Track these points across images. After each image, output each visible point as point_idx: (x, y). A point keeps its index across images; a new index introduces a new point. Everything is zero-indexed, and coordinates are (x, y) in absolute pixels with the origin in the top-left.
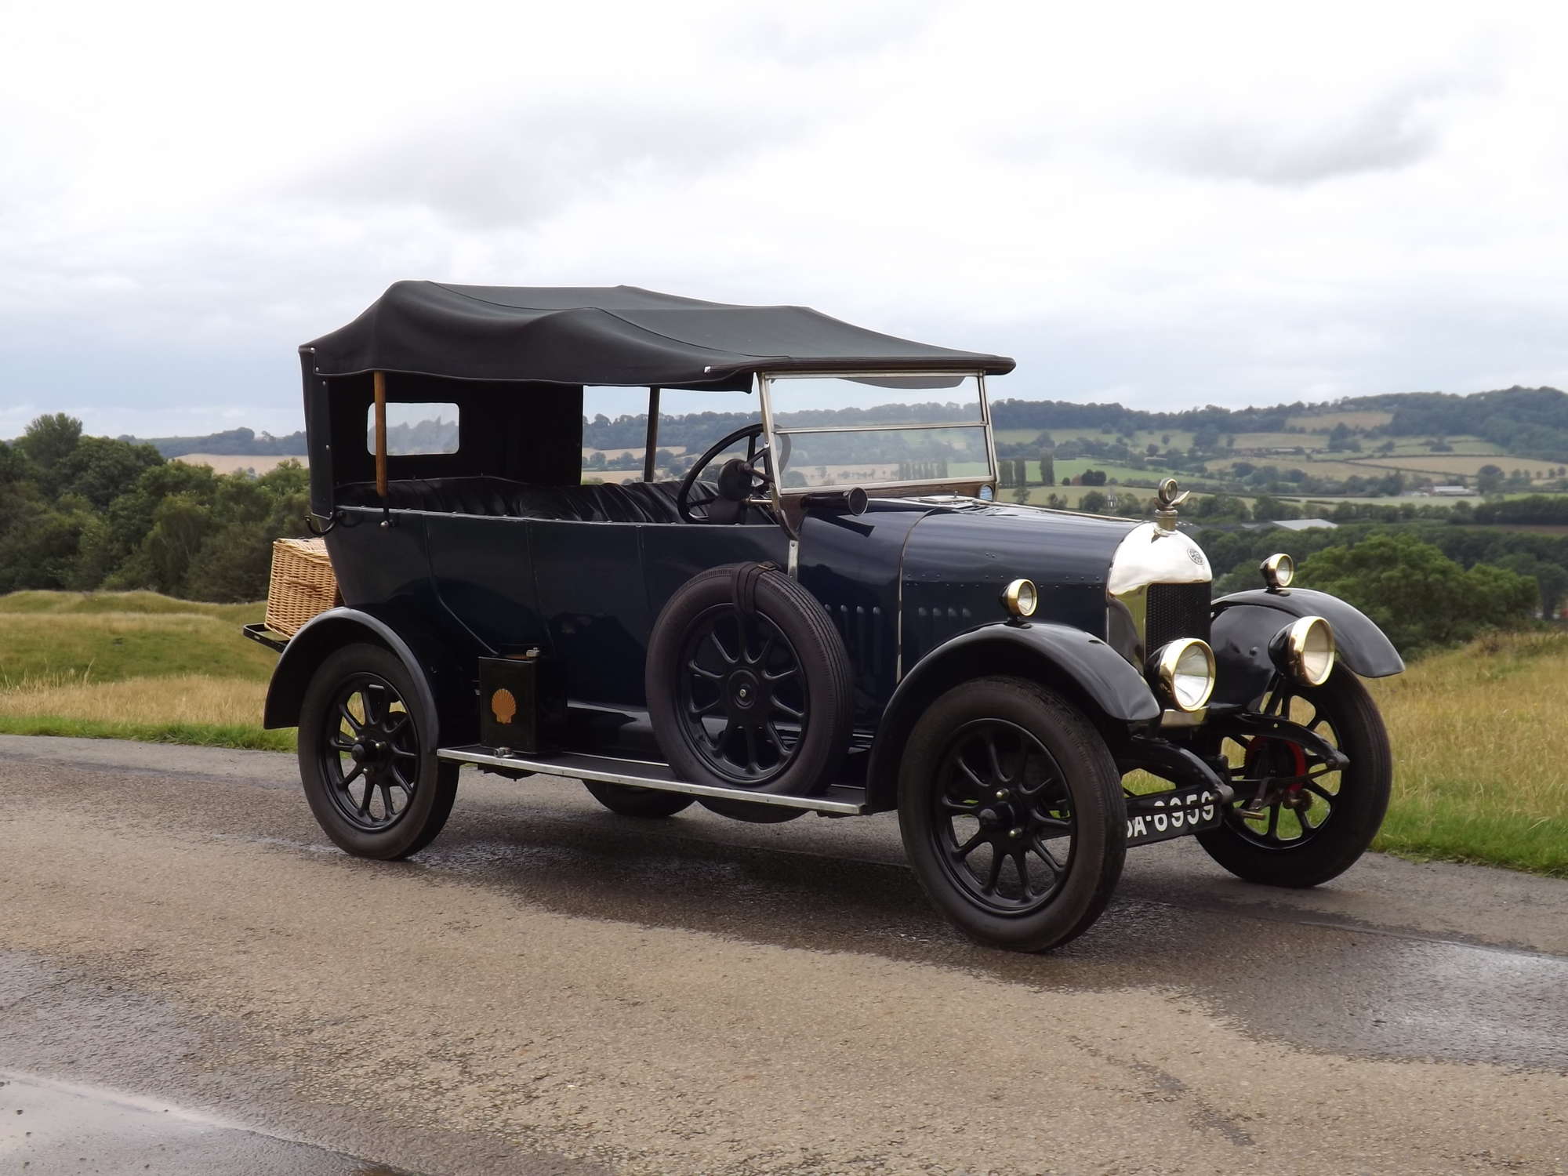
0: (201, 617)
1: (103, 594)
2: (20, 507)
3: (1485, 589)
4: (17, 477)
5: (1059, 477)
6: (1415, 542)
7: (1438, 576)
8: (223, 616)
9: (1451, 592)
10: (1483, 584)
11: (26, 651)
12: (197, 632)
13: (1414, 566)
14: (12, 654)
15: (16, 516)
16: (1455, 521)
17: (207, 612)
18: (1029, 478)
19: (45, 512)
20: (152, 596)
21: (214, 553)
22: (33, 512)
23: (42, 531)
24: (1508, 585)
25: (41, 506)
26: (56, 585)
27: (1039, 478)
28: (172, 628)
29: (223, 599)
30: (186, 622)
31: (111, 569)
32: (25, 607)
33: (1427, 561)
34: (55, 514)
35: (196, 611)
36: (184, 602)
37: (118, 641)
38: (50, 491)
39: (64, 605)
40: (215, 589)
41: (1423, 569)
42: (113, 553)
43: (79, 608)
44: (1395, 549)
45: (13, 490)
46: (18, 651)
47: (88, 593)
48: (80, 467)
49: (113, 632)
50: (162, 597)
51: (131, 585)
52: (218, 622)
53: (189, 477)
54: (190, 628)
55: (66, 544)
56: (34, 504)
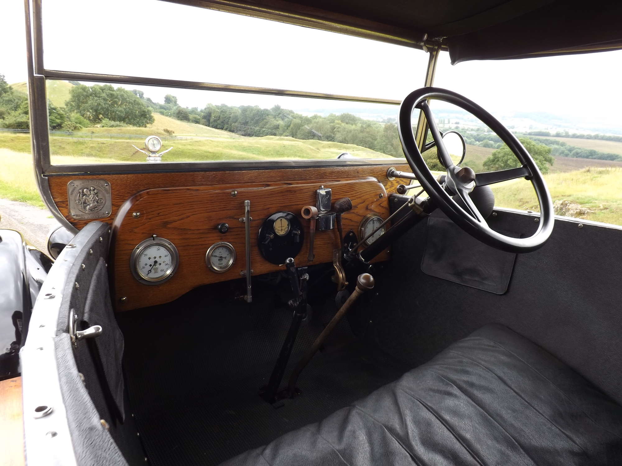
0: (299, 142)
1: (282, 137)
2: (270, 120)
3: (541, 149)
4: (269, 115)
5: (451, 123)
6: (528, 139)
7: (533, 146)
8: (303, 142)
9: (535, 149)
10: (541, 148)
11: (268, 147)
12: (298, 145)
13: (528, 144)
14: (265, 148)
15: (269, 121)
16: (524, 134)
17: (300, 141)
18: (445, 122)
19: (274, 121)
20: (291, 138)
21: (302, 130)
22: (272, 121)
23: (273, 124)
24: (546, 149)
25: (273, 120)
26: (275, 134)
27: (447, 123)
28: (294, 144)
29: (303, 139)
30: (296, 143)
31: (285, 132)
32: (268, 139)
33: (531, 143)
34: (276, 122)
35: (298, 141)
36: (296, 139)
37: (284, 146)
38: (275, 117)
39: (275, 139)
40: (302, 137)
41: (529, 145)
42: (285, 129)
43: (278, 140)
44: (524, 141)
45: (268, 117)
46: (266, 147)
47: (279, 137)
48: (280, 114)
49: (283, 145)
50: (292, 138)
51: (287, 136)
52: (302, 144)
53: (298, 116)
54: (297, 144)
55: (277, 127)
56: (272, 119)
